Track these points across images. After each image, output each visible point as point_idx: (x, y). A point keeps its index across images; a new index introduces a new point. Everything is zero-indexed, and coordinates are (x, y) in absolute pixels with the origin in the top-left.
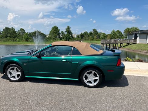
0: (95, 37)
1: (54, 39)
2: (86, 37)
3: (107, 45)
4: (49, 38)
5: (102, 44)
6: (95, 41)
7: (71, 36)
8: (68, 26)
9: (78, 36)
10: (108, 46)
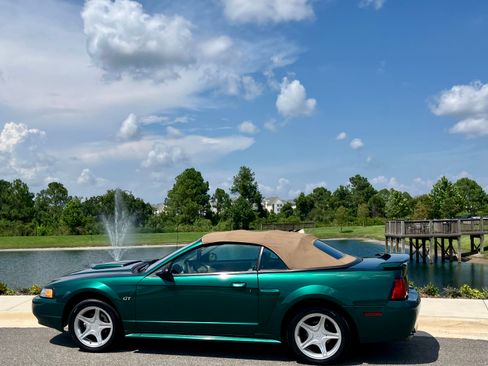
0: (362, 209)
1: (185, 221)
2: (320, 213)
3: (411, 244)
4: (165, 219)
5: (393, 238)
6: (361, 229)
7: (255, 207)
8: (244, 169)
9: (287, 209)
10: (417, 248)
